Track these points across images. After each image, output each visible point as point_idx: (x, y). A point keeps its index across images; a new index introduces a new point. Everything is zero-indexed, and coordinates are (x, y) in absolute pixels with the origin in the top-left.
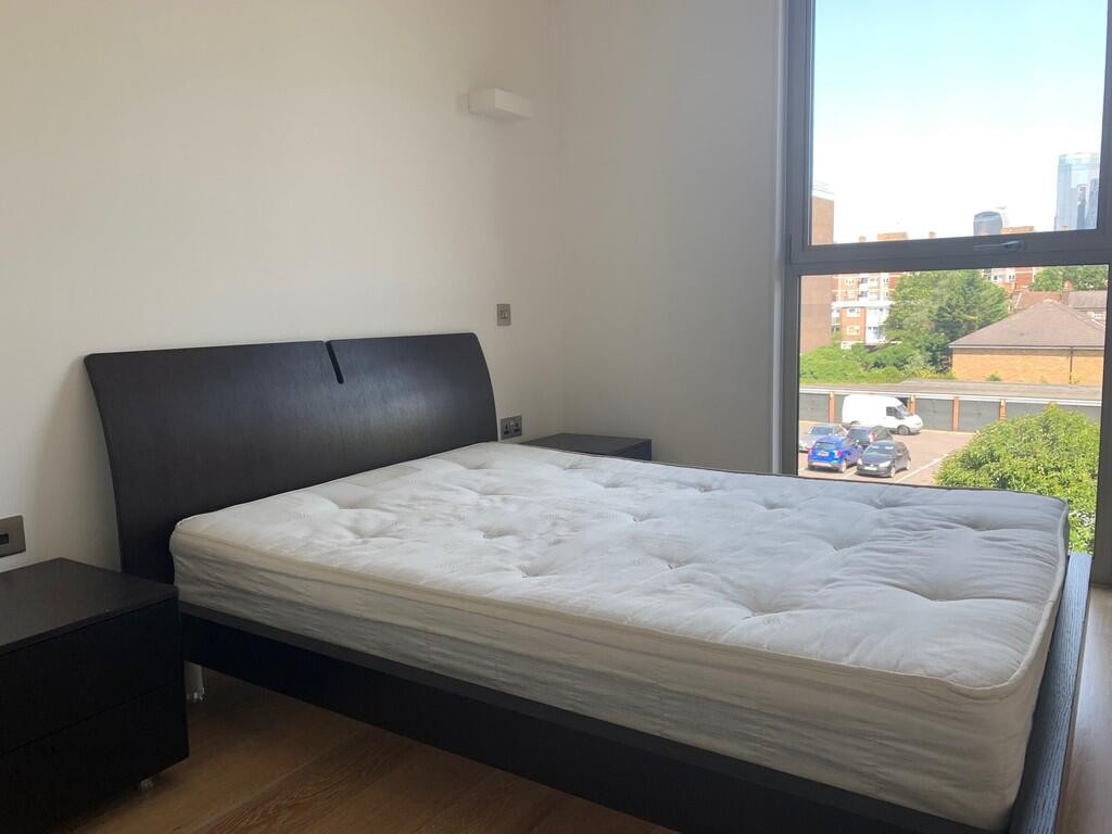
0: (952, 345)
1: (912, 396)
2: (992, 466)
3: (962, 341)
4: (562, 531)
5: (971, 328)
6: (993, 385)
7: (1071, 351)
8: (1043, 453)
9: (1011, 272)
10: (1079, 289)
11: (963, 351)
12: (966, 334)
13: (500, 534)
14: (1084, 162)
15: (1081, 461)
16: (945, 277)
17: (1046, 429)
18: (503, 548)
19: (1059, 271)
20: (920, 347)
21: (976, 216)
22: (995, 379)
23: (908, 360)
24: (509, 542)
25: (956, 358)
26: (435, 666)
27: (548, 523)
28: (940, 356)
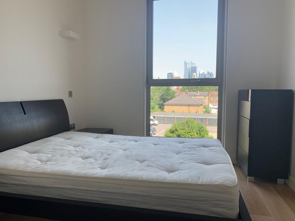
0: (164, 104)
1: (156, 116)
2: (176, 132)
3: (166, 103)
4: (106, 156)
5: (168, 100)
6: (173, 113)
7: (189, 105)
8: (187, 129)
9: (175, 87)
10: (190, 91)
11: (167, 105)
12: (167, 101)
13: (87, 158)
14: (189, 63)
15: (195, 131)
16: (162, 88)
17: (187, 123)
18: (91, 162)
19: (186, 87)
20: (157, 104)
21: (168, 74)
22: (174, 112)
23: (155, 107)
24: (91, 160)
25: (165, 106)
26: (79, 199)
27: (100, 154)
28: (161, 107)
